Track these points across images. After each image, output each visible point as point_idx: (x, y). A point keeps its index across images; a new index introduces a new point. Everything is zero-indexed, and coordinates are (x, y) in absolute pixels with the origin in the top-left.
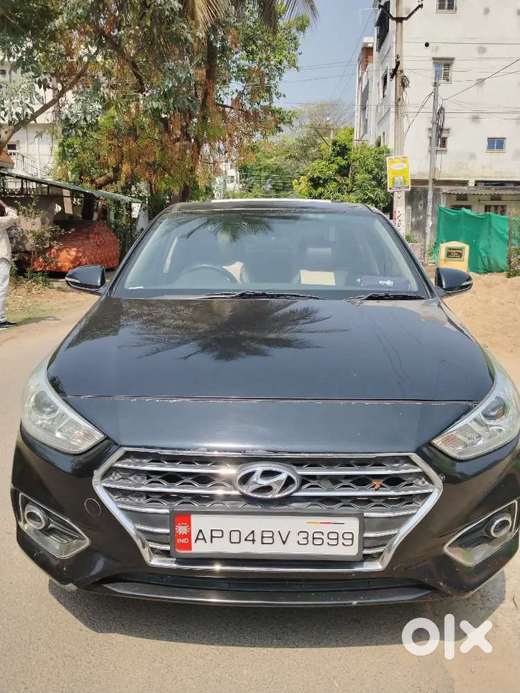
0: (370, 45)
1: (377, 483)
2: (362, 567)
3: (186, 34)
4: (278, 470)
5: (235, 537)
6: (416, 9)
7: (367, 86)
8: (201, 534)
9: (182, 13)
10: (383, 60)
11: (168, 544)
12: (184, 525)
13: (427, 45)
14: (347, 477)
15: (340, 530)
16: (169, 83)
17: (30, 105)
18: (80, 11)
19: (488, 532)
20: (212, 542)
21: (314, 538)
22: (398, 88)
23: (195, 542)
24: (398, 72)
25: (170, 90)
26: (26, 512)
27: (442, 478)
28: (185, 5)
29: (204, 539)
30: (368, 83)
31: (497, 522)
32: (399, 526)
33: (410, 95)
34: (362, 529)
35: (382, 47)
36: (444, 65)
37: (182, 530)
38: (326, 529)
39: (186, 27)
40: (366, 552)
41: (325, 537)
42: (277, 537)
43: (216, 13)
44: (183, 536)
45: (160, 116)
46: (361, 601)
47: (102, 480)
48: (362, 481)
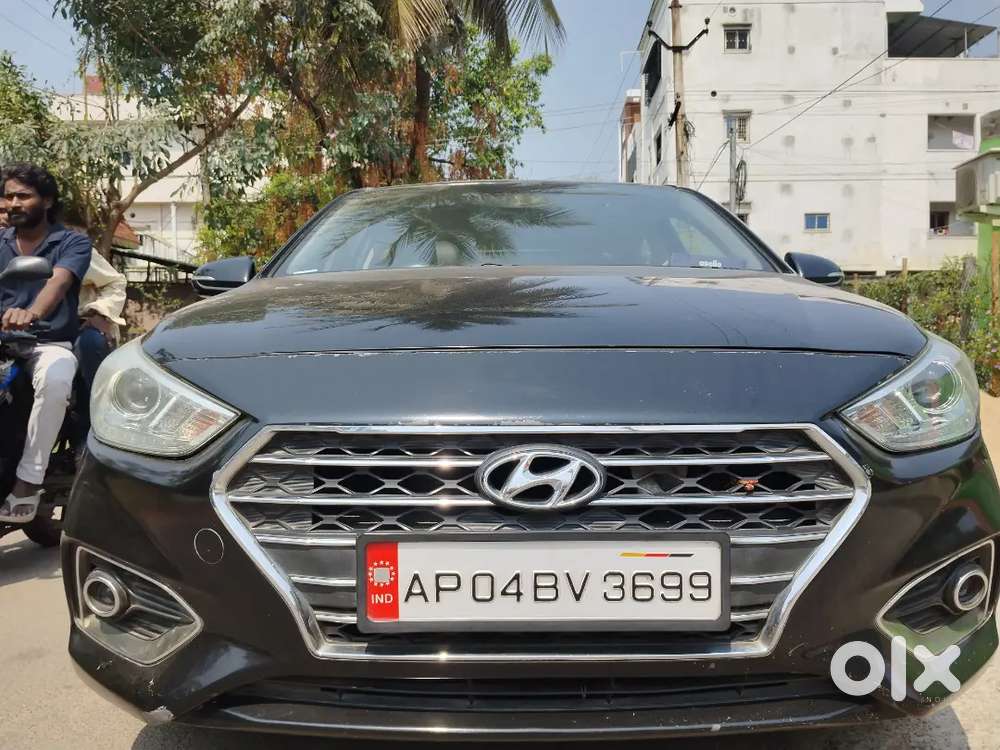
0: (636, 100)
1: (748, 482)
2: (728, 649)
3: (387, 54)
4: (563, 456)
5: (483, 586)
6: (700, 35)
7: (634, 154)
8: (416, 584)
9: (382, 29)
10: (654, 116)
11: (352, 610)
12: (384, 566)
13: (714, 94)
14: (692, 471)
15: (686, 568)
16: (363, 119)
17: (165, 147)
18: (240, 23)
19: (949, 600)
20: (438, 600)
21: (635, 587)
22: (680, 137)
23: (406, 600)
24: (679, 117)
25: (365, 131)
26: (88, 584)
27: (868, 471)
28: (386, 18)
29: (423, 593)
30: (635, 149)
31: (962, 580)
32: (794, 564)
33: (697, 147)
34: (727, 568)
35: (654, 99)
36: (738, 121)
37: (380, 575)
38: (659, 567)
39: (386, 46)
40: (735, 617)
41: (656, 584)
42: (563, 585)
43: (428, 27)
44: (380, 590)
45: (351, 165)
46: (728, 725)
47: (228, 491)
48: (720, 479)
